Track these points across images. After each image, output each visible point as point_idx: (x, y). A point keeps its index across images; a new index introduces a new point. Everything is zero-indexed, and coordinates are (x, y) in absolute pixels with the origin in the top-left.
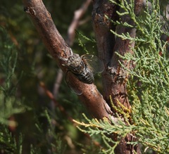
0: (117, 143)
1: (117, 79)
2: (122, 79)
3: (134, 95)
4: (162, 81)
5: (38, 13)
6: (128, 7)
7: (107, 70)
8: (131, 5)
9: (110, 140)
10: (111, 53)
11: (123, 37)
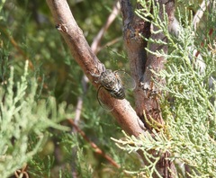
0: (158, 159)
1: (150, 95)
2: (155, 95)
3: (167, 111)
4: (196, 96)
5: (69, 30)
6: (161, 24)
7: (140, 86)
8: (165, 23)
9: (150, 156)
10: (143, 69)
11: (158, 54)
